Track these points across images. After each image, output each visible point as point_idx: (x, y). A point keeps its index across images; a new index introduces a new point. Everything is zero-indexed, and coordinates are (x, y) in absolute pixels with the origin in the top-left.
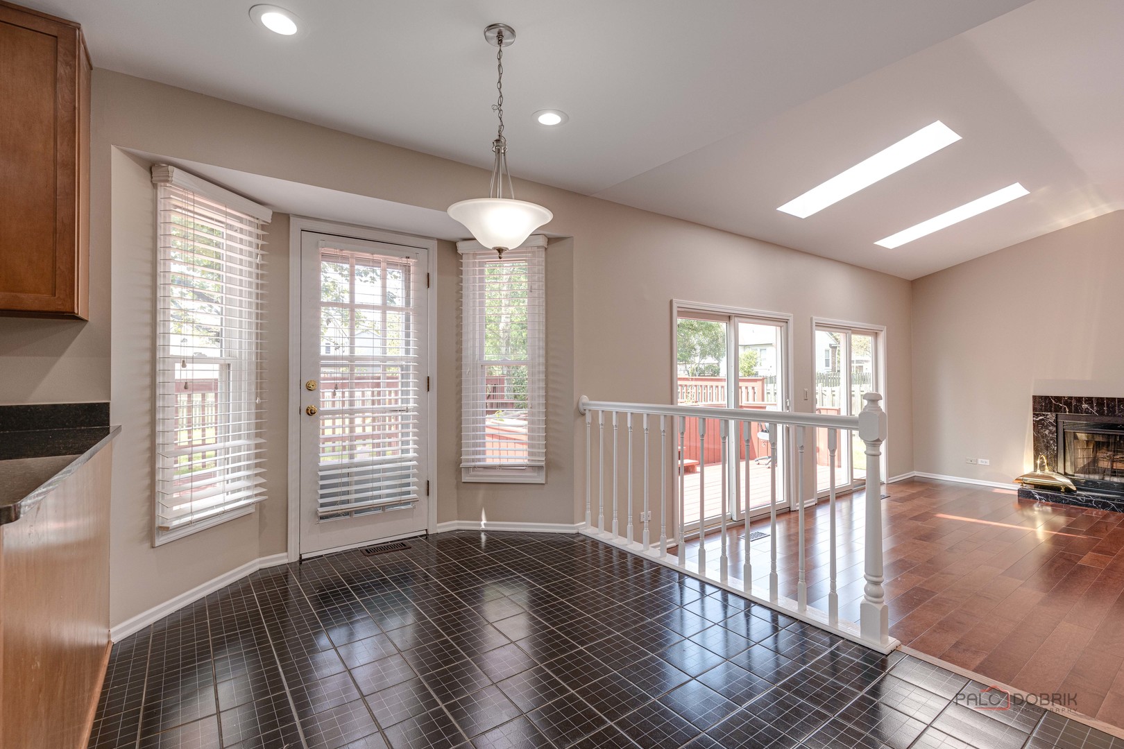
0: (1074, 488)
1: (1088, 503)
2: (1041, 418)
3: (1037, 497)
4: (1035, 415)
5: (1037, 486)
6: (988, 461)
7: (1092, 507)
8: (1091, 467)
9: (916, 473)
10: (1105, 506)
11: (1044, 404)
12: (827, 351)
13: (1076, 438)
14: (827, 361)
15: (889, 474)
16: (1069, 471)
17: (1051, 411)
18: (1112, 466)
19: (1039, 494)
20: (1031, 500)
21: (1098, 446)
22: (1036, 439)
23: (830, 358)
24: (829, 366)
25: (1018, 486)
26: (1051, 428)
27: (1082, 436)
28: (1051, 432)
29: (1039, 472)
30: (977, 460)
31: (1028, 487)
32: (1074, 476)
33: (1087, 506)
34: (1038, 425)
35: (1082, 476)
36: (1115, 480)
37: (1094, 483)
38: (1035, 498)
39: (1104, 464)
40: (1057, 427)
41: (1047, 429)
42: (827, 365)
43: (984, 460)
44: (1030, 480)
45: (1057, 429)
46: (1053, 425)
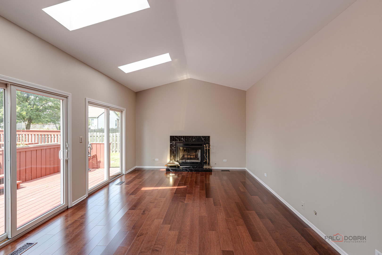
0: (179, 166)
1: (183, 170)
2: (172, 143)
3: (171, 170)
4: (171, 142)
5: (171, 167)
6: (158, 159)
7: (184, 171)
8: (183, 158)
9: (136, 167)
10: (187, 170)
11: (173, 138)
12: (116, 121)
13: (180, 149)
14: (116, 124)
15: (126, 170)
16: (178, 160)
17: (174, 141)
18: (187, 157)
19: (171, 169)
20: (169, 172)
21: (185, 150)
22: (171, 150)
23: (117, 123)
24: (116, 126)
25: (166, 167)
26: (174, 146)
27: (181, 148)
28: (174, 148)
29: (171, 162)
30: (155, 159)
31: (169, 168)
32: (179, 161)
33: (183, 171)
34: (171, 146)
35: (181, 161)
36: (188, 161)
37: (184, 162)
38: (170, 171)
39: (186, 156)
40: (176, 146)
41: (173, 147)
42: (116, 125)
43: (157, 159)
44: (169, 165)
45: (176, 147)
46: (175, 145)
